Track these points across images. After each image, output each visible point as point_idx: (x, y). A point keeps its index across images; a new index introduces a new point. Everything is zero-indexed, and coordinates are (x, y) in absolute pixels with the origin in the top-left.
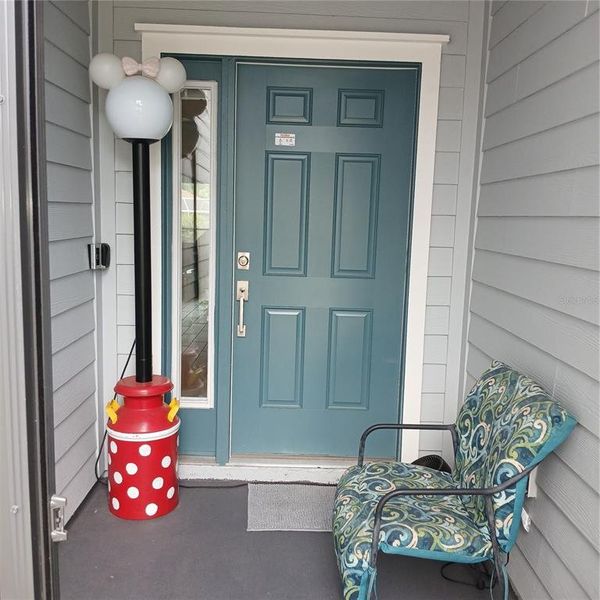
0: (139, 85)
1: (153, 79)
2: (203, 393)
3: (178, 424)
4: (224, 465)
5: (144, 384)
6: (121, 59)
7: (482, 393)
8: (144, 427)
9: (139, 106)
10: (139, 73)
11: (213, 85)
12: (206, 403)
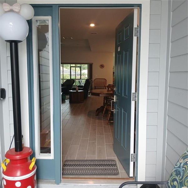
0: (11, 16)
1: (18, 13)
2: (49, 151)
3: (35, 170)
4: (59, 184)
5: (18, 153)
6: (2, 4)
7: (183, 167)
8: (19, 173)
9: (11, 25)
10: (11, 11)
11: (49, 18)
12: (50, 157)
